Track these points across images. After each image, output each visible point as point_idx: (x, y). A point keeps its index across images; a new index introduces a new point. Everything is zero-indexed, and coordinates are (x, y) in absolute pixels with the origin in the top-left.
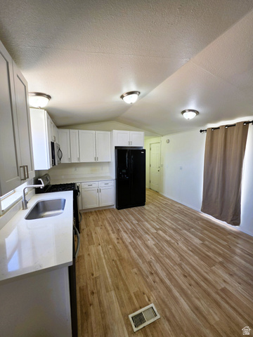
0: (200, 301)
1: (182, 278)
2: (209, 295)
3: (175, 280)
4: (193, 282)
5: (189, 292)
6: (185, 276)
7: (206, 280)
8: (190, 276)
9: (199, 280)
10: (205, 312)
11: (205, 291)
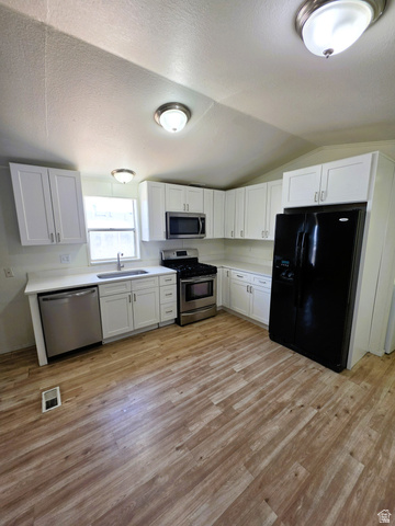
0: (35, 468)
1: (85, 446)
2: (37, 490)
3: (85, 434)
4: (70, 463)
5: (56, 454)
6: (86, 452)
7: (66, 495)
8: (85, 461)
9: (71, 477)
10: (15, 473)
11: (47, 484)
